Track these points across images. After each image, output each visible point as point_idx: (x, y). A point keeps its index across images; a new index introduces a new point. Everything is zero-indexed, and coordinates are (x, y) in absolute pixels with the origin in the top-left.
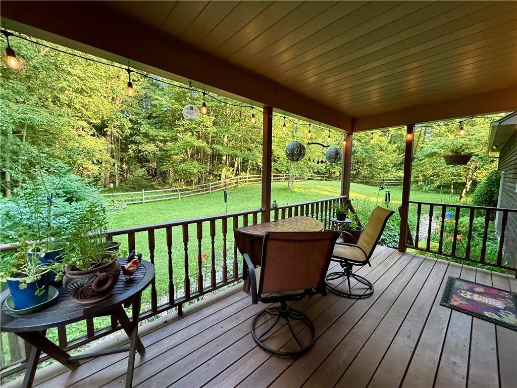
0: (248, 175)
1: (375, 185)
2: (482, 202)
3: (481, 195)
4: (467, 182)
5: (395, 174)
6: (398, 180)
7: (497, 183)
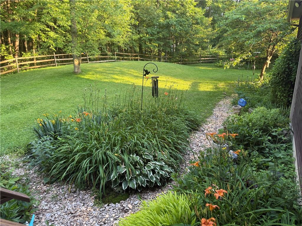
0: (36, 55)
1: (192, 64)
2: (279, 83)
3: (278, 74)
4: (268, 57)
5: (211, 50)
6: (214, 57)
7: (296, 57)
